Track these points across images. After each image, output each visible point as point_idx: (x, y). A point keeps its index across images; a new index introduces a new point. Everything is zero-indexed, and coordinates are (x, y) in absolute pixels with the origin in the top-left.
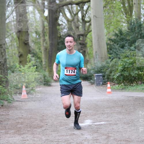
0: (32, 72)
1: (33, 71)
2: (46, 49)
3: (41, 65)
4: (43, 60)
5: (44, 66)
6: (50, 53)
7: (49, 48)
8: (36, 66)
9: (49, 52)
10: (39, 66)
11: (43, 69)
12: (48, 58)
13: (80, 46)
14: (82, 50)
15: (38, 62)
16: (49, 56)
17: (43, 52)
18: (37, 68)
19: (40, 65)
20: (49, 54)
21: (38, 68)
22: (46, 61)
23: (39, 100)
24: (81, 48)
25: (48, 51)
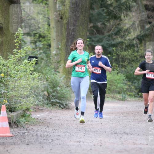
0: (25, 73)
1: (28, 71)
2: (61, 18)
3: (48, 56)
4: (53, 45)
5: (54, 59)
6: (71, 27)
7: (68, 15)
8: (36, 58)
9: (68, 23)
10: (42, 59)
11: (53, 66)
12: (65, 41)
13: (145, 14)
14: (150, 23)
15: (40, 49)
16: (69, 34)
17: (53, 24)
18: (36, 63)
19: (43, 56)
20: (68, 29)
21: (39, 62)
22: (60, 47)
23: (40, 143)
24: (148, 17)
25: (65, 21)
